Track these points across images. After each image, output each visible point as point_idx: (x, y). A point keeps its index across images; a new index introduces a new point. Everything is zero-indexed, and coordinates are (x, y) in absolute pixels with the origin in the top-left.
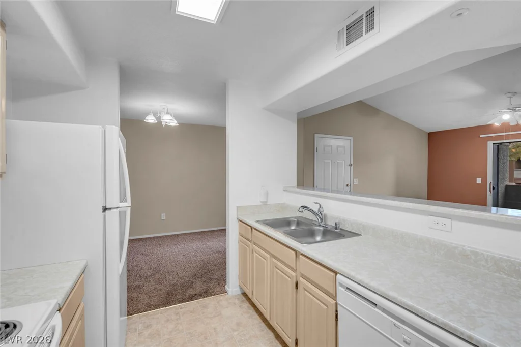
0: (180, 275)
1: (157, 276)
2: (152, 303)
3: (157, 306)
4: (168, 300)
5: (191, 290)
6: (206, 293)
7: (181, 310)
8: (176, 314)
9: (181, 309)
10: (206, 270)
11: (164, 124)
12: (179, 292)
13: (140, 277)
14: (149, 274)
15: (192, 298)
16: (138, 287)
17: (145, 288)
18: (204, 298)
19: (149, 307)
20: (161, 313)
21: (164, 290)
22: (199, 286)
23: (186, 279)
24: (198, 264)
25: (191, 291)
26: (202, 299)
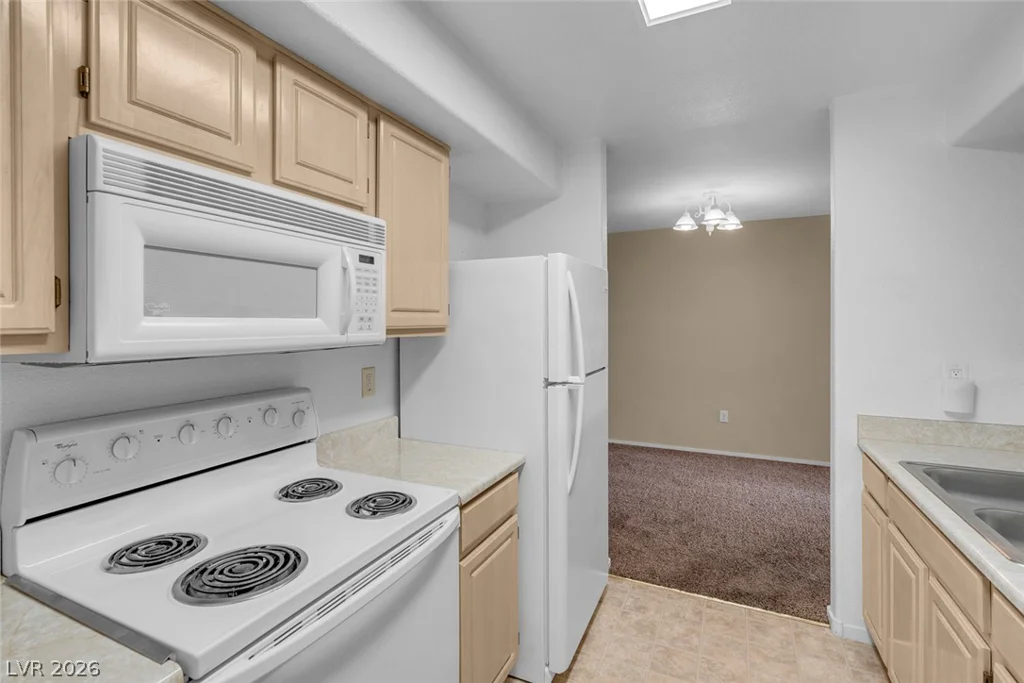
0: (731, 544)
1: (685, 528)
2: (659, 572)
3: (667, 582)
4: (689, 580)
5: (742, 580)
6: (773, 602)
7: (709, 611)
8: (699, 613)
9: (708, 607)
10: (794, 553)
11: (710, 229)
12: (715, 574)
13: (655, 519)
14: (672, 519)
15: (737, 596)
16: (647, 534)
17: (656, 540)
18: (766, 608)
19: (652, 577)
20: (670, 597)
21: (687, 558)
22: (762, 581)
23: (739, 555)
24: (777, 534)
25: (742, 584)
26: (759, 609)
